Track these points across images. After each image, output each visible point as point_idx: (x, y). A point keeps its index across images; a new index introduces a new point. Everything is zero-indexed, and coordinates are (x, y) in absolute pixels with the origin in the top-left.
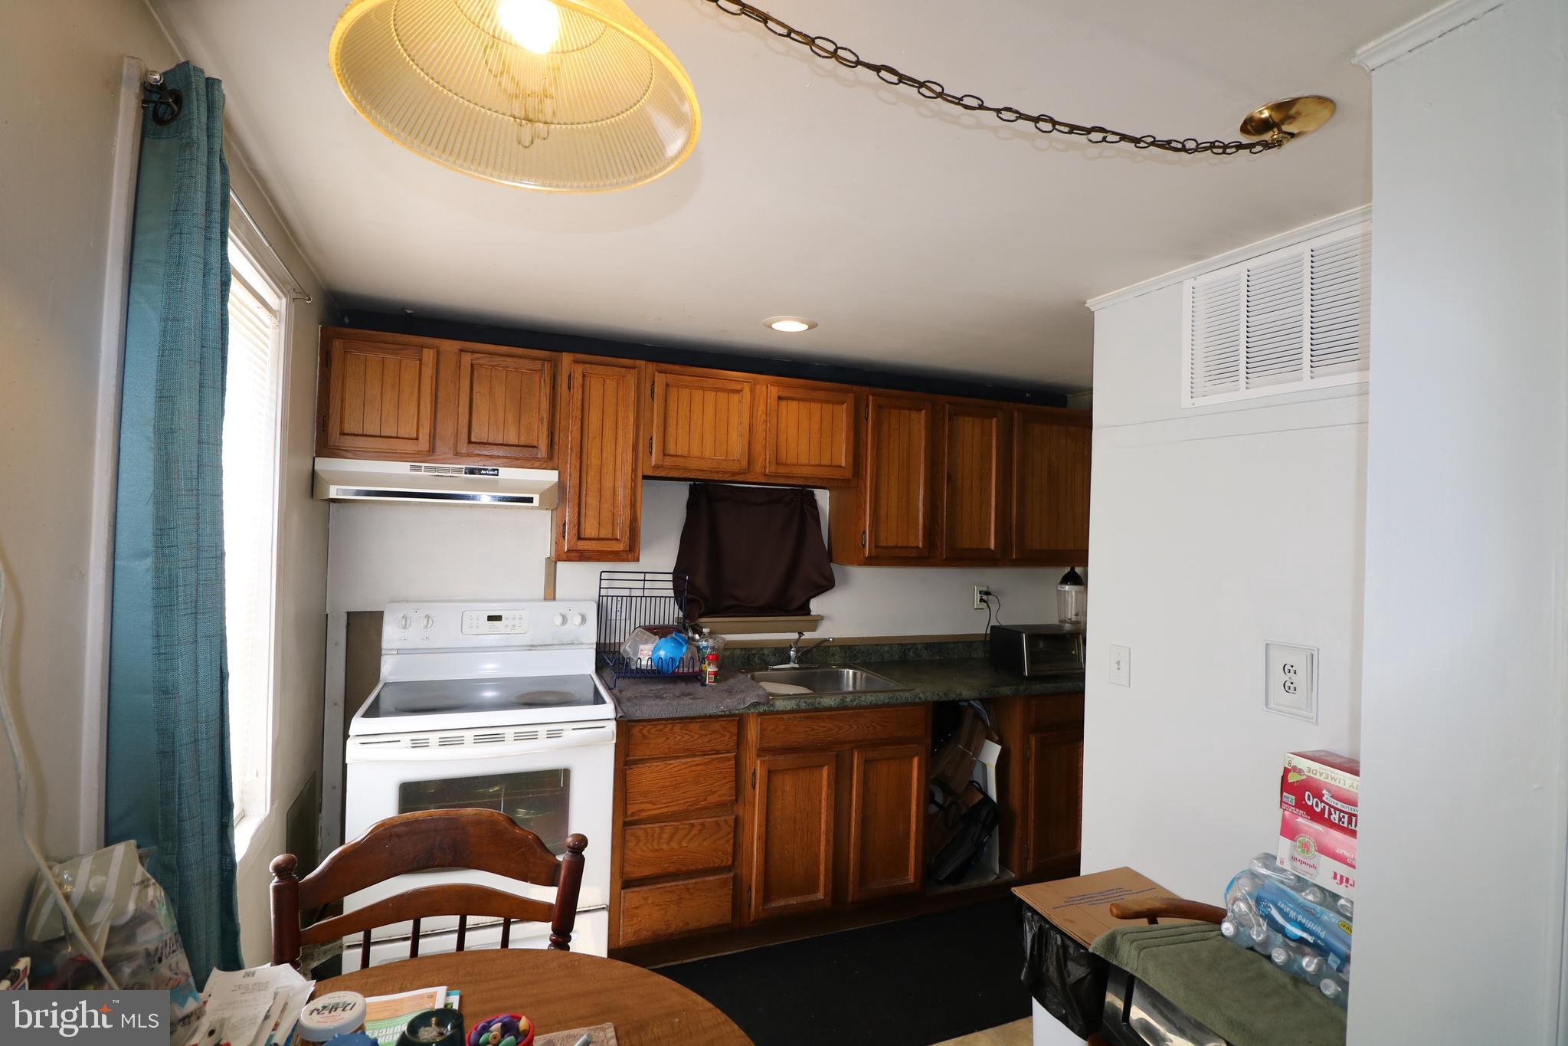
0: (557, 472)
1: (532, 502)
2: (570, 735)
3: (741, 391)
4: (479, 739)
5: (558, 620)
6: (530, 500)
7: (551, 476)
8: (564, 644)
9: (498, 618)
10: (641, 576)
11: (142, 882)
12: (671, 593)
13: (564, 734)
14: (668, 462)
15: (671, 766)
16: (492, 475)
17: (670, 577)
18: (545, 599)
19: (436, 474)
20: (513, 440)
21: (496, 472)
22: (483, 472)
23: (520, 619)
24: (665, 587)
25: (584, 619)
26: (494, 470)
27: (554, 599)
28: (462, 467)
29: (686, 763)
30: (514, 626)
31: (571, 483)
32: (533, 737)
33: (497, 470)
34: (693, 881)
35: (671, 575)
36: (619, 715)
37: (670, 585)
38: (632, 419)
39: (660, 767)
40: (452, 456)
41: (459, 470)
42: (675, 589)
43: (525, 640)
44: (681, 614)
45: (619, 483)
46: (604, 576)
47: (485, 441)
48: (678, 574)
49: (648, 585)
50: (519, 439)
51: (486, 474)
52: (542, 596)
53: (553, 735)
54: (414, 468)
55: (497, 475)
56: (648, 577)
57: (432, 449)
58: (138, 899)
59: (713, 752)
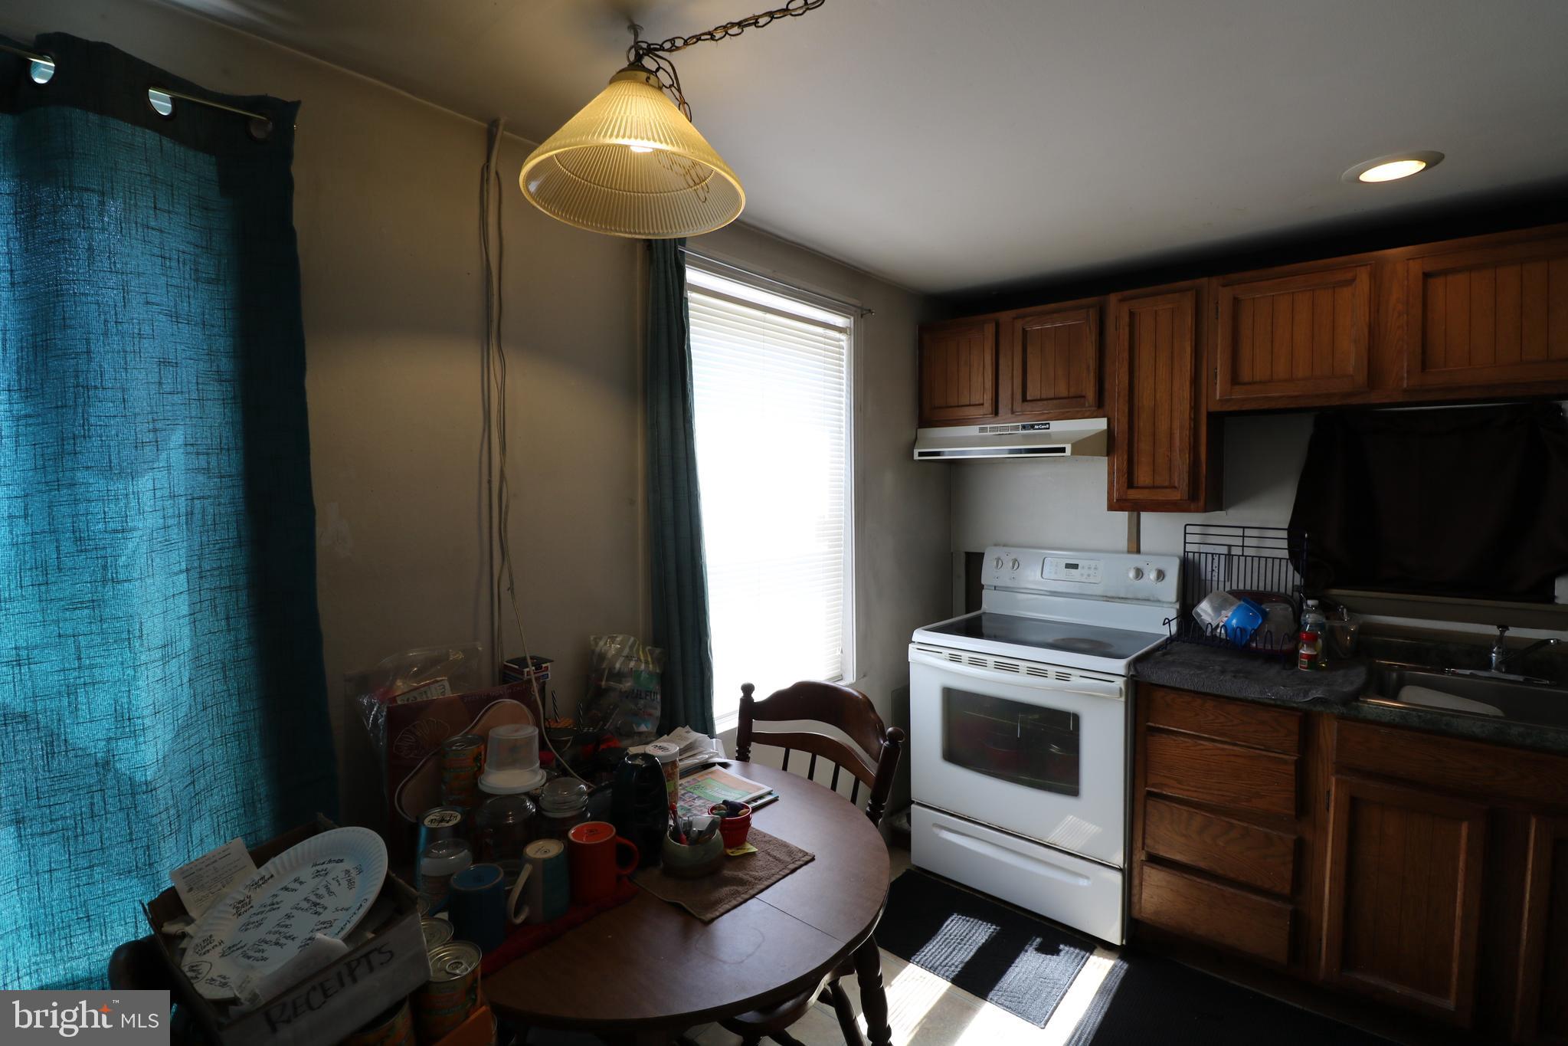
0: (1106, 419)
1: (1065, 452)
2: (1076, 680)
3: (1354, 280)
4: (999, 666)
5: (1132, 574)
6: (1063, 450)
7: (1101, 424)
8: (1139, 599)
9: (1075, 566)
10: (1239, 532)
11: (627, 657)
12: (1285, 554)
13: (1072, 678)
14: (1239, 394)
15: (1202, 747)
16: (1044, 429)
17: (1284, 534)
18: (1129, 552)
19: (999, 433)
20: (1064, 393)
21: (1047, 426)
22: (1036, 427)
23: (1095, 569)
24: (1278, 546)
25: (1161, 575)
26: (1046, 424)
27: (1138, 551)
28: (1018, 424)
29: (1223, 749)
30: (1089, 575)
31: (1121, 428)
32: (1043, 674)
33: (1049, 424)
34: (1232, 890)
35: (1286, 532)
36: (1131, 673)
37: (1284, 544)
38: (1188, 350)
39: (1188, 744)
40: (1010, 415)
41: (1017, 428)
42: (1290, 549)
43: (1098, 590)
44: (1297, 582)
45: (1176, 424)
46: (1189, 529)
47: (1039, 398)
48: (1294, 531)
49: (1248, 542)
50: (1069, 392)
51: (1039, 429)
52: (1126, 549)
53: (1062, 677)
54: (982, 430)
55: (1049, 428)
56: (1248, 532)
57: (996, 412)
58: (622, 664)
59: (1262, 747)
